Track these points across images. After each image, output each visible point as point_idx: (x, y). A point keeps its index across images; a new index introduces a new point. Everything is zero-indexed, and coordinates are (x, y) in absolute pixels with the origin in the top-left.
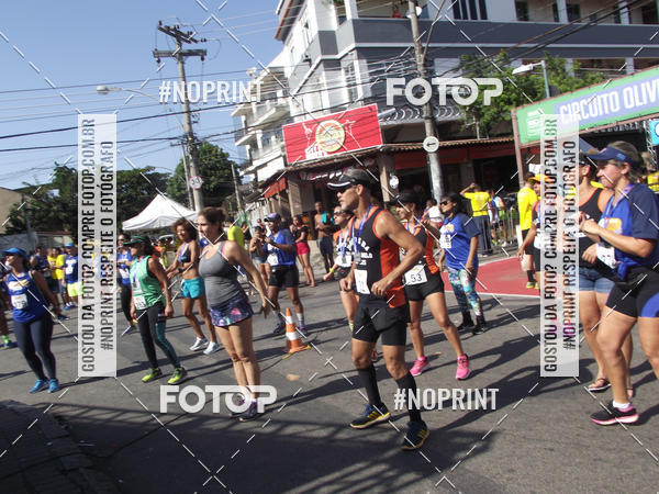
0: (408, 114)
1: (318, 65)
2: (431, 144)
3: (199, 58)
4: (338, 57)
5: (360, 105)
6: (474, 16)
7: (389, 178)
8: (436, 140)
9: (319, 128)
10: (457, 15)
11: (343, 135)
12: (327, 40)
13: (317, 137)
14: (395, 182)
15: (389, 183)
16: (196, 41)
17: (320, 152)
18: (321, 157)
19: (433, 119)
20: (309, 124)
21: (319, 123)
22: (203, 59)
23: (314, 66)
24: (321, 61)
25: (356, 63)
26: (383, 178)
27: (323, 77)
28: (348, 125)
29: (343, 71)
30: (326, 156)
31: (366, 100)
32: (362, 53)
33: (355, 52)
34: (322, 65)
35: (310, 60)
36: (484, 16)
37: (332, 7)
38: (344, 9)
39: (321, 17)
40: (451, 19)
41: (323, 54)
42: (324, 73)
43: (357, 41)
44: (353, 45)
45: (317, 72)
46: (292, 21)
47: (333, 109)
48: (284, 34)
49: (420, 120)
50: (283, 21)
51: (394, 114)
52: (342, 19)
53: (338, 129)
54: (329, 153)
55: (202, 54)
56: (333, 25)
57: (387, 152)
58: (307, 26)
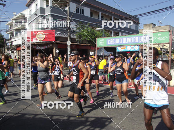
0: (62, 34)
1: (39, 16)
2: (69, 43)
3: (3, 6)
4: (45, 15)
5: (50, 30)
6: (81, 13)
7: (56, 50)
8: (70, 42)
9: (38, 34)
10: (77, 12)
11: (44, 36)
12: (42, 10)
13: (37, 36)
14: (58, 51)
15: (56, 51)
16: (2, 1)
17: (37, 40)
18: (37, 41)
19: (70, 37)
20: (35, 32)
21: (38, 32)
22: (4, 7)
23: (37, 16)
24: (40, 15)
25: (50, 18)
26: (54, 50)
27: (40, 20)
28: (46, 34)
29: (46, 19)
30: (39, 41)
31: (51, 28)
32: (52, 16)
33: (50, 15)
34: (40, 16)
35: (36, 14)
36: (83, 14)
37: (45, 2)
38: (48, 3)
39: (41, 4)
40: (75, 12)
41: (41, 13)
42: (40, 19)
43: (51, 12)
44: (50, 13)
45: (38, 18)
46: (32, 3)
47: (42, 29)
48: (29, 5)
49: (66, 36)
50: (29, 2)
51: (60, 34)
52: (47, 5)
53: (43, 35)
54: (40, 41)
55: (4, 5)
56: (45, 6)
57: (56, 43)
58: (37, 5)
